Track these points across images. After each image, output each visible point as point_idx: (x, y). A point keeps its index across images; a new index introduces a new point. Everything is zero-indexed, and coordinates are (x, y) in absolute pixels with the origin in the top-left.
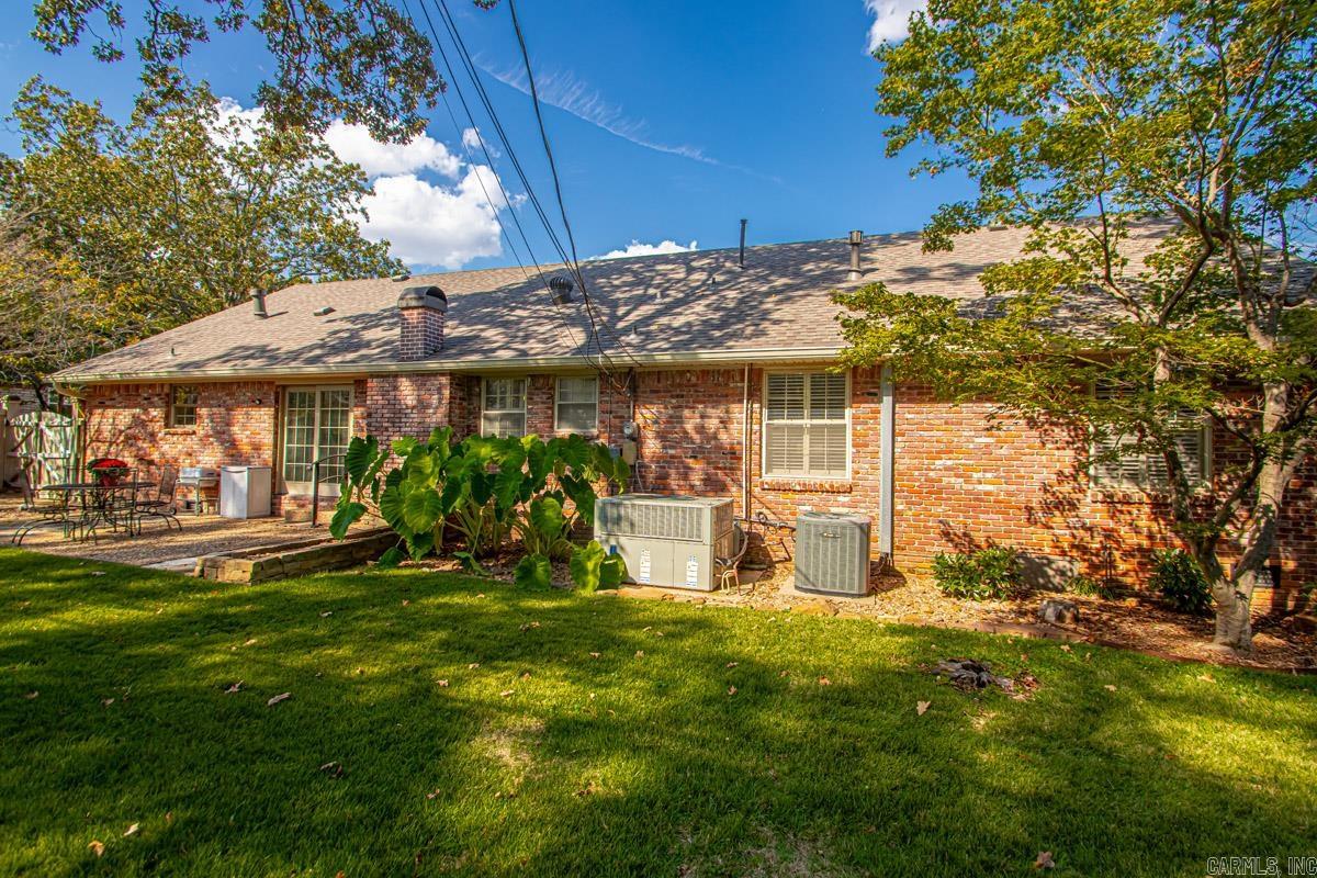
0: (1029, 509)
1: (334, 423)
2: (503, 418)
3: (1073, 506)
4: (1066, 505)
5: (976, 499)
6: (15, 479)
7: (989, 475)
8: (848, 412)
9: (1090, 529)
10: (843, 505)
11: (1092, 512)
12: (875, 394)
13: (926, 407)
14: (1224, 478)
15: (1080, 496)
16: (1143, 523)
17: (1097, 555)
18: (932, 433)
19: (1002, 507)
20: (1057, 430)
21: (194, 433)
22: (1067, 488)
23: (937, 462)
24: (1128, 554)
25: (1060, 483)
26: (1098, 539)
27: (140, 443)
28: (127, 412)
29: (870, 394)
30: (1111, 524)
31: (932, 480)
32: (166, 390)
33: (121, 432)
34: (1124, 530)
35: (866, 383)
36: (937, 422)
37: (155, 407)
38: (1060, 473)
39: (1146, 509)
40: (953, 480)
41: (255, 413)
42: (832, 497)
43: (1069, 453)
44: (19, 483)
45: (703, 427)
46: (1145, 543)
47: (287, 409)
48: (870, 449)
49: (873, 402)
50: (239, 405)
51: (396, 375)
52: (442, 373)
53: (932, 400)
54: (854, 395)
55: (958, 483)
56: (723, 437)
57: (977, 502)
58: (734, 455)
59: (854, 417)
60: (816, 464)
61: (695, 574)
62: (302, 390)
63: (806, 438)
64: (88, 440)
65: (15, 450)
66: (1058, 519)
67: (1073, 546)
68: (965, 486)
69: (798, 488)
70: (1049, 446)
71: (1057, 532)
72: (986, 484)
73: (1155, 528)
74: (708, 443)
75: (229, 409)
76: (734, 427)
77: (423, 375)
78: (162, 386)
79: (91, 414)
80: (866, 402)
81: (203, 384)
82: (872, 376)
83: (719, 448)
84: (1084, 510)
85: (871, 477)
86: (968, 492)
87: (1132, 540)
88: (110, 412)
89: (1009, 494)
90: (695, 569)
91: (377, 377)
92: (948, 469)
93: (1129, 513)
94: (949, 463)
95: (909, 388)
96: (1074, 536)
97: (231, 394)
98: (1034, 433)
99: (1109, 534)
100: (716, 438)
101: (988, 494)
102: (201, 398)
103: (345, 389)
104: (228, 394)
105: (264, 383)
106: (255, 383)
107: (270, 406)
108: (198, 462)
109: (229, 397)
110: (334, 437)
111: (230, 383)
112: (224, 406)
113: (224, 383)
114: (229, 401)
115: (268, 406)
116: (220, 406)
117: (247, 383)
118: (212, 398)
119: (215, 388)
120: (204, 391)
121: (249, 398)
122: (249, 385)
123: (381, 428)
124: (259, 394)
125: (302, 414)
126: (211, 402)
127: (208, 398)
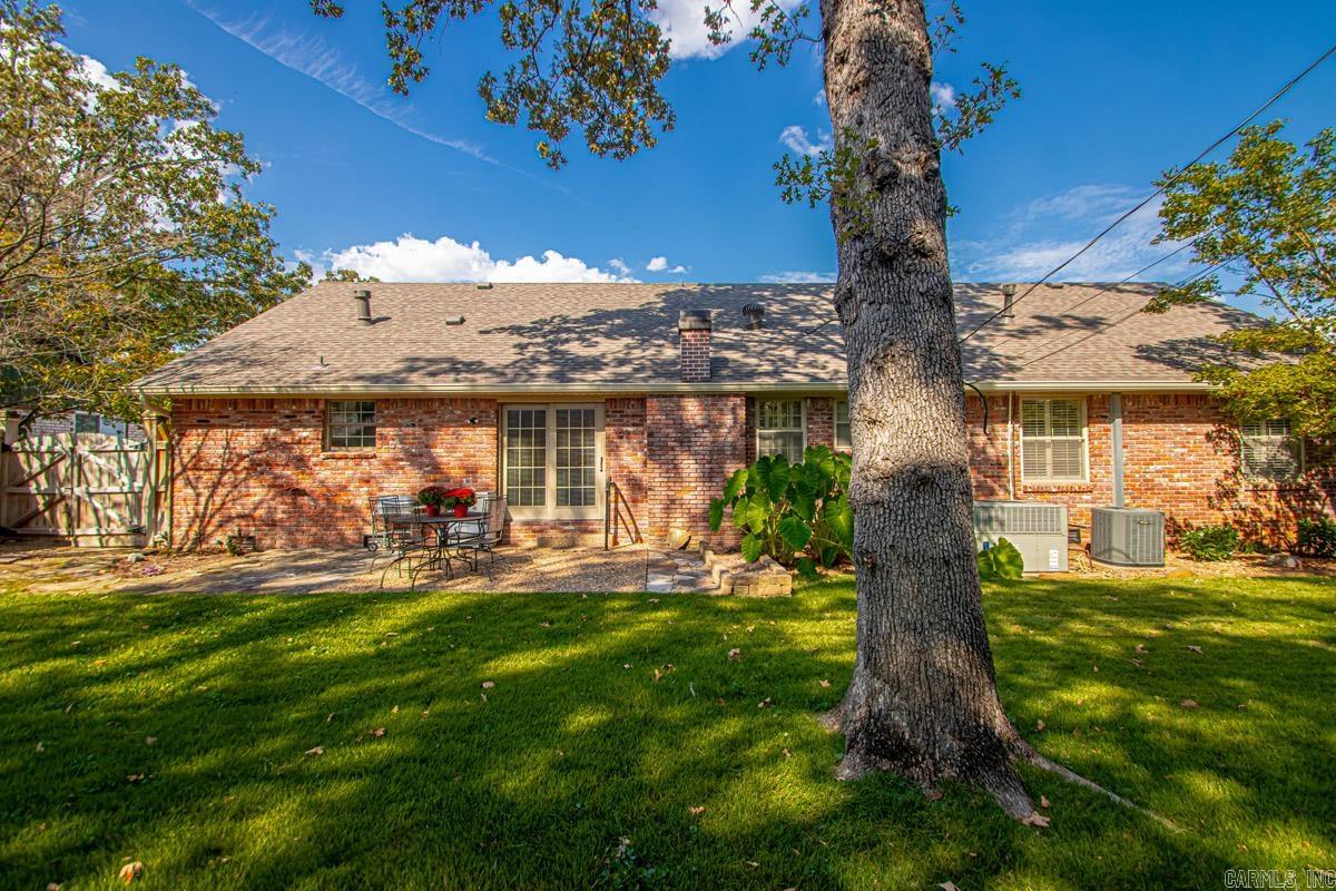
0: (1209, 498)
1: (575, 442)
2: (778, 436)
3: (1234, 494)
4: (1229, 494)
5: (1177, 493)
6: (25, 523)
7: (1185, 475)
8: (1085, 431)
9: (1244, 510)
10: (1086, 502)
11: (1244, 498)
12: (1106, 417)
13: (1141, 427)
14: (1313, 472)
15: (1238, 487)
16: (1273, 503)
17: (1248, 526)
18: (1146, 446)
19: (1192, 497)
20: (1223, 443)
21: (375, 456)
22: (1230, 482)
23: (1151, 467)
24: (1265, 525)
25: (1226, 479)
26: (1249, 515)
27: (278, 471)
28: (252, 432)
29: (1102, 417)
30: (1256, 506)
31: (1149, 480)
32: (322, 406)
33: (242, 458)
34: (1263, 509)
35: (1099, 408)
36: (1149, 437)
37: (305, 427)
38: (1226, 472)
39: (1274, 494)
40: (1162, 479)
41: (467, 433)
42: (1077, 496)
43: (1231, 458)
44: (34, 527)
45: (973, 443)
46: (1274, 517)
47: (506, 429)
48: (1104, 458)
49: (1104, 422)
50: (442, 424)
51: (682, 395)
52: (736, 395)
53: (1146, 422)
54: (1089, 417)
55: (1164, 481)
56: (991, 451)
57: (1177, 495)
58: (1000, 465)
59: (1090, 434)
60: (1059, 470)
61: (1056, 560)
62: (527, 408)
63: (1049, 452)
64: (178, 469)
65: (24, 483)
66: (1226, 504)
67: (1235, 522)
68: (1170, 484)
69: (1054, 490)
70: (1219, 453)
71: (1226, 512)
72: (1183, 482)
73: (1279, 506)
74: (979, 456)
75: (427, 429)
76: (999, 443)
77: (713, 396)
78: (316, 401)
79: (182, 435)
80: (1100, 423)
81: (387, 400)
82: (1103, 404)
83: (987, 460)
84: (1241, 497)
85: (1105, 479)
86: (1172, 488)
87: (1268, 515)
88: (220, 434)
89: (1197, 488)
90: (1056, 555)
91: (658, 396)
92: (1157, 472)
93: (1265, 497)
94: (1159, 467)
95: (1130, 412)
96: (1235, 515)
97: (431, 413)
98: (1210, 445)
99: (1255, 512)
100: (984, 452)
101: (1184, 488)
102: (383, 417)
103: (590, 407)
104: (426, 413)
105: (481, 400)
106: (467, 400)
107: (490, 426)
108: (381, 489)
109: (427, 416)
110: (576, 458)
111: (428, 400)
112: (420, 426)
113: (420, 400)
114: (428, 420)
115: (486, 426)
116: (414, 425)
117: (456, 400)
118: (401, 417)
119: (406, 405)
120: (387, 408)
121: (459, 416)
122: (459, 402)
123: (665, 448)
124: (473, 412)
125: (527, 434)
126: (400, 421)
127: (395, 417)
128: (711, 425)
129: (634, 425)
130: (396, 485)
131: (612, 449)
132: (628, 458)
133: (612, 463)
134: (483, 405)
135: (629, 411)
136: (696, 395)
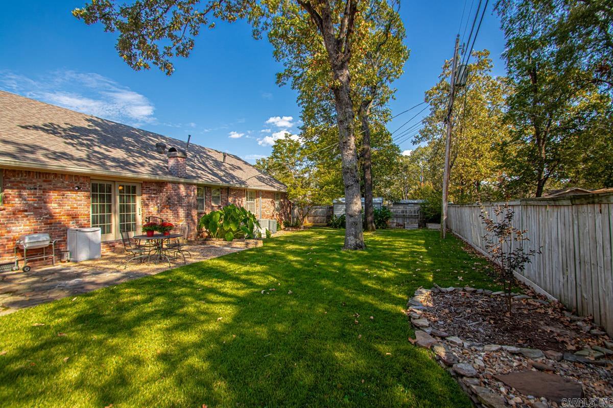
0: (271, 217)
1: (128, 201)
3: (274, 215)
7: (268, 211)
8: (255, 200)
18: (264, 204)
21: (4, 209)
25: (273, 212)
38: (273, 210)
41: (72, 195)
43: (274, 207)
47: (91, 193)
48: (258, 207)
52: (194, 184)
53: (264, 198)
55: (266, 213)
57: (267, 216)
62: (102, 183)
73: (279, 218)
77: (188, 184)
85: (258, 213)
89: (270, 214)
92: (265, 210)
95: (262, 195)
98: (271, 204)
102: (10, 182)
103: (134, 185)
104: (45, 181)
105: (81, 177)
106: (72, 176)
107: (86, 191)
108: (9, 232)
109: (45, 183)
110: (128, 208)
111: (46, 173)
112: (40, 189)
113: (40, 173)
114: (45, 186)
115: (84, 191)
116: (36, 189)
117: (65, 175)
118: (25, 183)
119: (29, 175)
120: (14, 176)
121: (67, 185)
122: (67, 176)
123: (174, 205)
124: (76, 183)
125: (102, 197)
126: (24, 185)
127: (21, 182)
128: (188, 196)
129: (154, 194)
130: (22, 227)
131: (145, 205)
132: (152, 209)
133: (145, 211)
134: (82, 180)
135: (152, 188)
136: (183, 183)
